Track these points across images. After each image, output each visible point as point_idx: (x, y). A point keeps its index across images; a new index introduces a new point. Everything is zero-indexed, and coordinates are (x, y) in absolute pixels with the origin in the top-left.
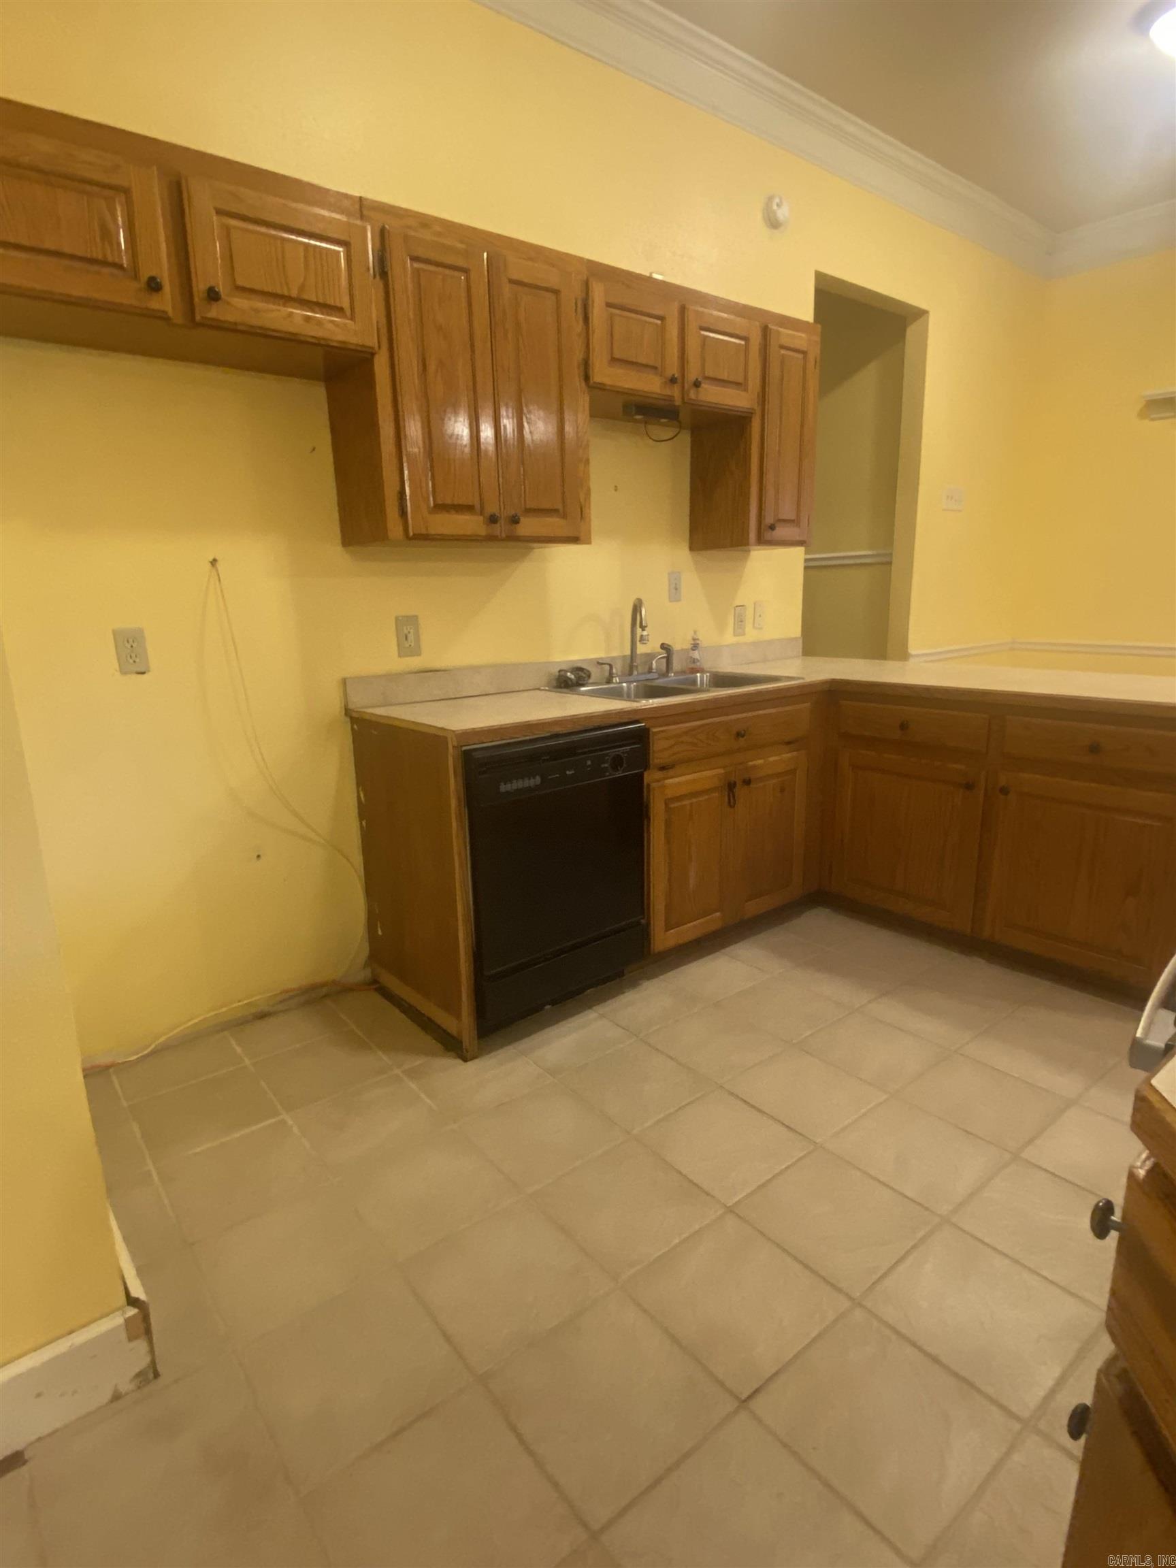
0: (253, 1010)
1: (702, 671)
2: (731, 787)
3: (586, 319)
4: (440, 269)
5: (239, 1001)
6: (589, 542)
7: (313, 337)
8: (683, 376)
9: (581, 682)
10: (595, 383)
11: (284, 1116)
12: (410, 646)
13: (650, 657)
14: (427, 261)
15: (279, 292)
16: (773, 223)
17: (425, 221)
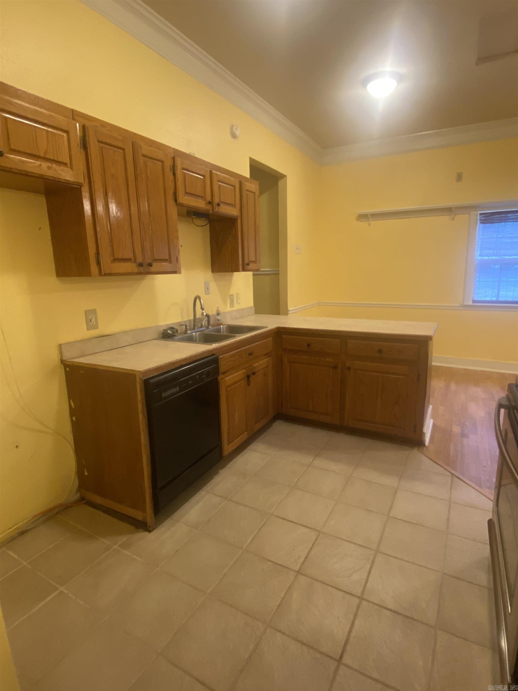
0: (17, 531)
1: (222, 324)
2: (248, 377)
3: (174, 174)
4: (112, 148)
5: (10, 529)
6: (180, 273)
7: (52, 177)
8: (213, 202)
9: (174, 334)
10: (179, 203)
11: (61, 589)
12: (93, 324)
13: (201, 320)
14: (106, 143)
15: (34, 153)
16: (234, 136)
17: (104, 124)
